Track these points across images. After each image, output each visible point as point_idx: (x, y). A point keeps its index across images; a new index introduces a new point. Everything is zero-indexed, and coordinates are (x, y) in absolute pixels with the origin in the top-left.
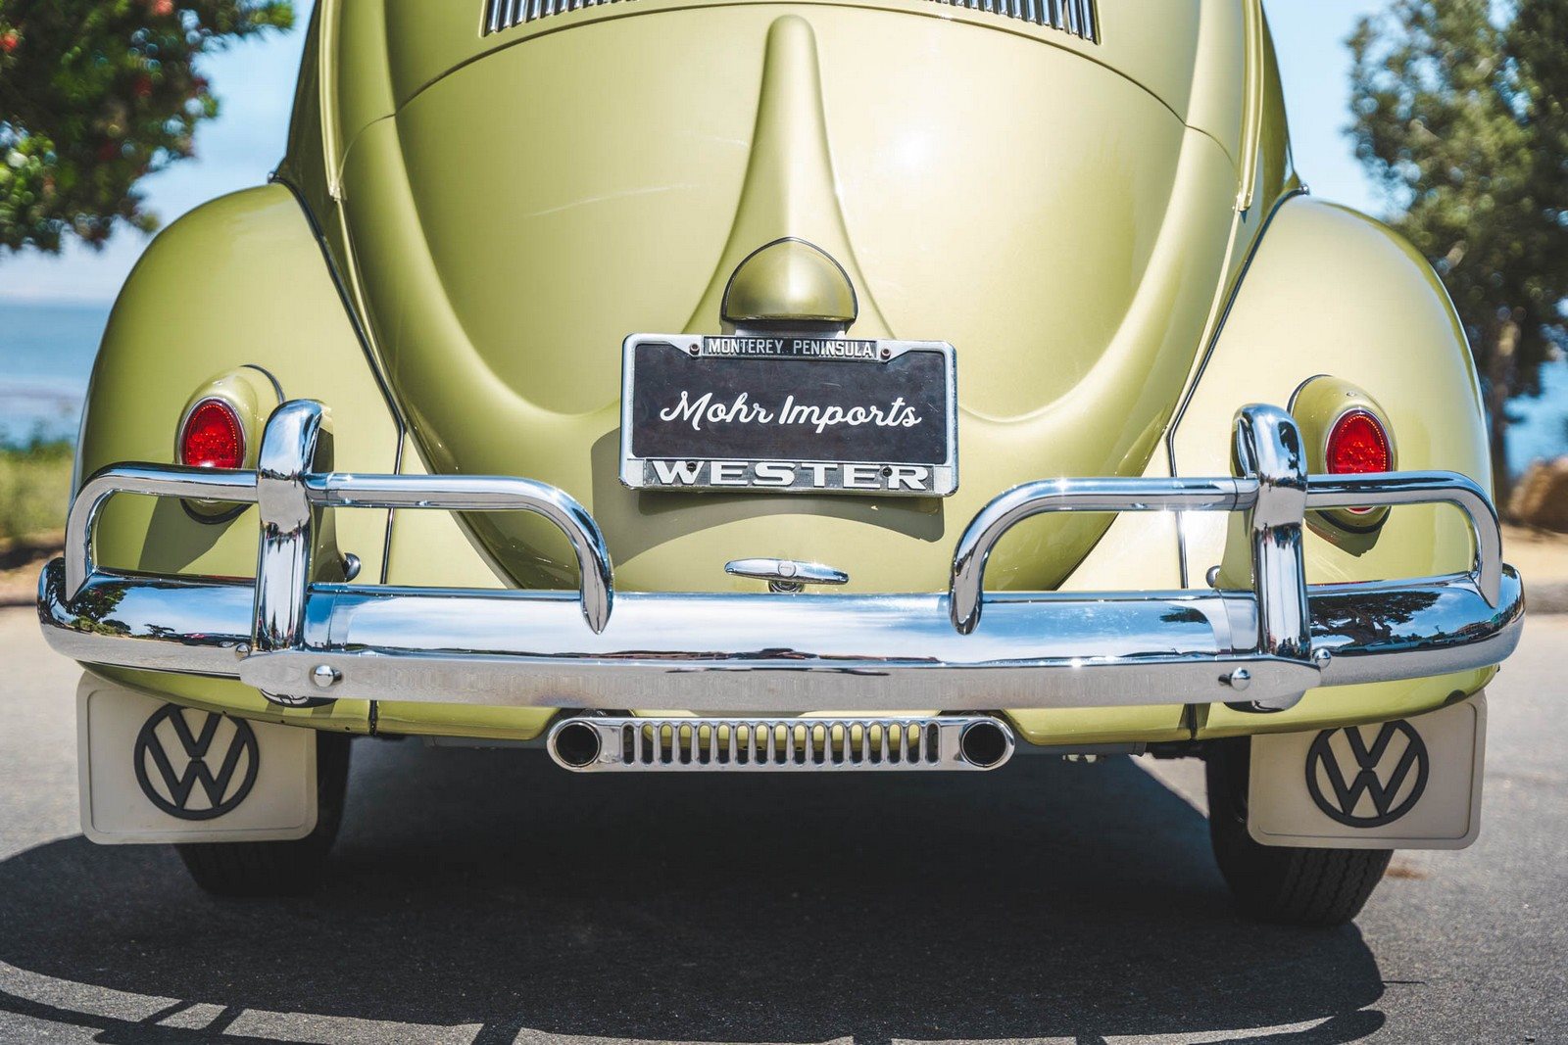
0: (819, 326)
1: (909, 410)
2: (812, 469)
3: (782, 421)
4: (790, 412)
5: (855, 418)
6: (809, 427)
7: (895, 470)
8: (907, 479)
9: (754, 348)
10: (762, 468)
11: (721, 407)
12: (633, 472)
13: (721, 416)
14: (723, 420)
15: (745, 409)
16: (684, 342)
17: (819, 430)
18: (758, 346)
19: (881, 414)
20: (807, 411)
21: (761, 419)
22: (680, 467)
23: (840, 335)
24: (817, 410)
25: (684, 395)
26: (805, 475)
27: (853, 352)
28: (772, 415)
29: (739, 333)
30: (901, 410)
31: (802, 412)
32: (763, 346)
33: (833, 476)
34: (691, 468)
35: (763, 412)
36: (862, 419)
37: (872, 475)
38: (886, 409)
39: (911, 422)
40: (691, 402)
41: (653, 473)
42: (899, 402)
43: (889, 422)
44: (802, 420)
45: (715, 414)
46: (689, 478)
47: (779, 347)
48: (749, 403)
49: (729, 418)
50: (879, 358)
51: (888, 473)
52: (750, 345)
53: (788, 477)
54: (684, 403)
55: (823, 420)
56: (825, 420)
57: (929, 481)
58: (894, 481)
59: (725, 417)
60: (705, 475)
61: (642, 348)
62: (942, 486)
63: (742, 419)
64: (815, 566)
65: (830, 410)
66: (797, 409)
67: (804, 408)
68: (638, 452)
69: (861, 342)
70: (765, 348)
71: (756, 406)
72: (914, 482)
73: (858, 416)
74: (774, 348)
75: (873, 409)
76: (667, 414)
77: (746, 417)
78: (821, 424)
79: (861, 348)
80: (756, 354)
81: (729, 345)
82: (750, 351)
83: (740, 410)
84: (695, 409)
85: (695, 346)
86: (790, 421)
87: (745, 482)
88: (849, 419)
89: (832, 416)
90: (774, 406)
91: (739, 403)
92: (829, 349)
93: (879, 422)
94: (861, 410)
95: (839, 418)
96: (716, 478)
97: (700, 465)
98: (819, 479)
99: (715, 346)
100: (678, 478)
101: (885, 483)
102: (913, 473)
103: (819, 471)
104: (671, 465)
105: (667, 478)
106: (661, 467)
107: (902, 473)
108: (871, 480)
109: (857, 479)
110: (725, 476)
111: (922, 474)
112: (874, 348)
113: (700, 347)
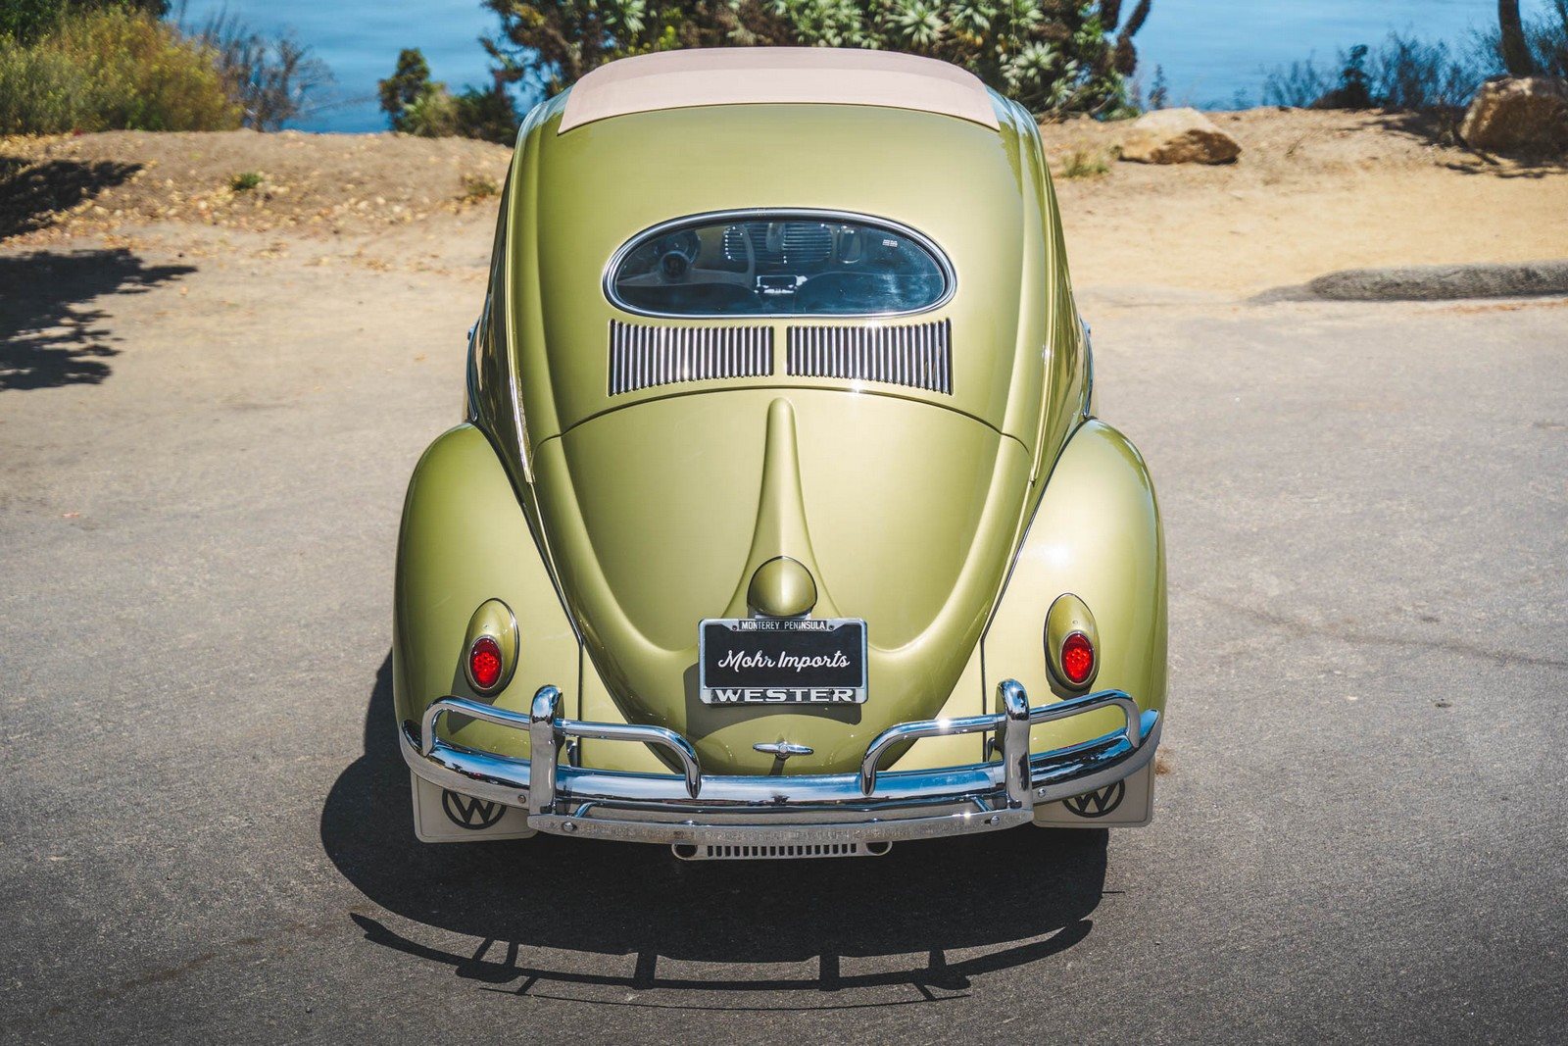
0: (798, 616)
1: (843, 658)
2: (795, 692)
3: (779, 666)
4: (784, 661)
5: (816, 663)
6: (794, 668)
7: (837, 691)
8: (843, 696)
9: (765, 627)
10: (770, 693)
11: (749, 658)
12: (706, 696)
13: (749, 664)
14: (750, 666)
15: (761, 659)
16: (730, 622)
17: (798, 670)
18: (767, 625)
19: (829, 660)
20: (792, 660)
21: (769, 665)
22: (729, 693)
23: (808, 617)
24: (797, 659)
25: (730, 652)
26: (791, 696)
27: (815, 627)
28: (774, 663)
29: (757, 617)
30: (840, 657)
31: (789, 660)
32: (769, 626)
33: (806, 696)
34: (735, 693)
35: (770, 662)
36: (820, 664)
37: (825, 694)
38: (832, 658)
39: (845, 664)
40: (734, 656)
41: (715, 696)
42: (838, 653)
43: (833, 664)
44: (789, 665)
45: (746, 663)
46: (734, 699)
47: (778, 625)
48: (762, 656)
49: (753, 665)
50: (828, 630)
51: (833, 693)
52: (763, 625)
53: (783, 697)
54: (730, 657)
55: (801, 664)
56: (801, 665)
57: (853, 697)
58: (836, 698)
59: (751, 664)
60: (742, 696)
61: (708, 627)
62: (860, 699)
63: (760, 665)
64: (796, 746)
65: (804, 659)
66: (787, 658)
67: (791, 658)
68: (708, 684)
69: (819, 622)
71: (766, 657)
72: (846, 698)
74: (775, 626)
75: (825, 657)
76: (722, 663)
77: (762, 664)
78: (800, 667)
79: (819, 625)
80: (766, 629)
81: (750, 625)
82: (762, 628)
83: (759, 660)
84: (736, 660)
85: (735, 627)
86: (784, 666)
87: (761, 700)
88: (813, 663)
89: (805, 663)
90: (776, 658)
91: (758, 656)
92: (803, 626)
93: (828, 665)
94: (819, 658)
95: (808, 663)
96: (747, 699)
97: (739, 691)
98: (799, 698)
99: (745, 626)
100: (728, 698)
101: (831, 698)
102: (845, 692)
103: (799, 693)
104: (724, 692)
105: (723, 698)
106: (719, 693)
107: (840, 692)
108: (825, 697)
109: (817, 697)
110: (751, 697)
111: (850, 693)
112: (825, 625)
113: (738, 625)
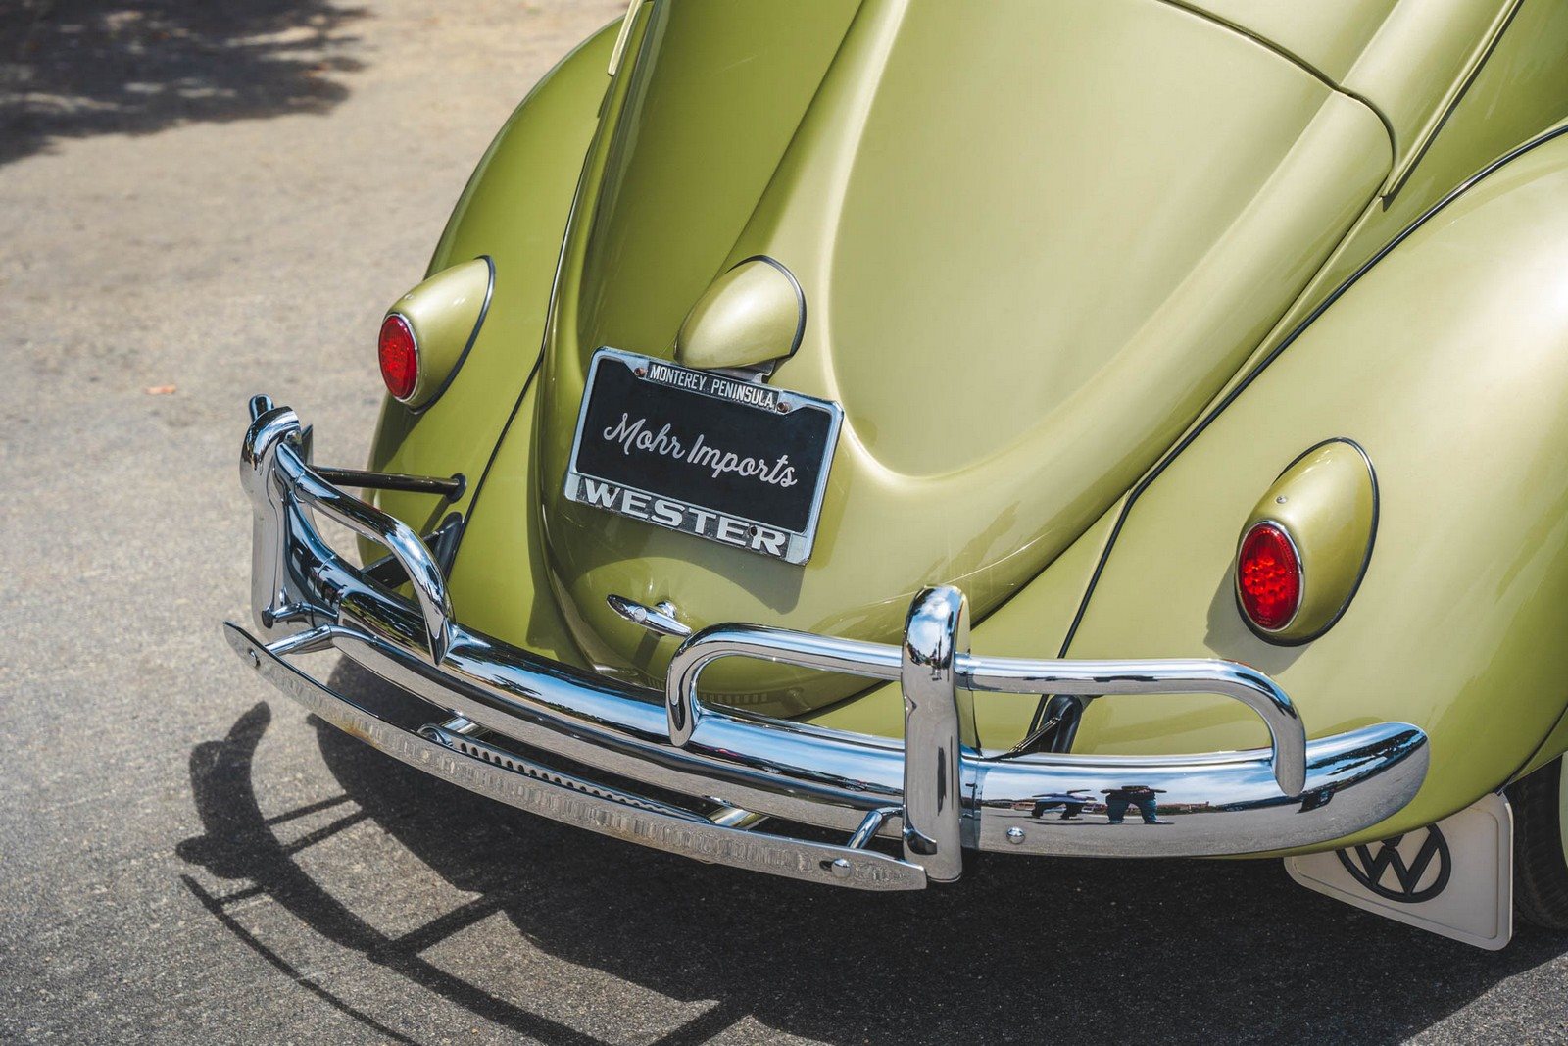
0: (740, 373)
1: (791, 469)
2: (697, 515)
3: (689, 460)
4: (701, 452)
5: (745, 470)
6: (709, 469)
7: (760, 531)
8: (768, 542)
9: (683, 381)
10: (660, 506)
11: (649, 434)
12: (571, 486)
13: (647, 444)
14: (647, 448)
15: (666, 439)
16: (635, 362)
17: (715, 476)
18: (687, 379)
19: (766, 469)
20: (711, 452)
21: (675, 455)
22: (604, 489)
23: (757, 380)
24: (718, 452)
25: (625, 415)
26: (689, 520)
27: (756, 399)
28: (684, 452)
30: (784, 467)
31: (707, 452)
32: (690, 381)
33: (712, 526)
34: (611, 492)
35: (678, 447)
36: (750, 472)
37: (741, 532)
38: (771, 465)
39: (788, 482)
40: (629, 424)
41: (583, 492)
42: (783, 460)
43: (770, 479)
44: (704, 462)
45: (643, 442)
46: (608, 502)
47: (702, 383)
48: (669, 435)
49: (652, 447)
50: (778, 411)
51: (754, 532)
52: (681, 378)
53: (677, 519)
54: (623, 424)
55: (721, 464)
56: (721, 466)
57: (783, 548)
58: (756, 544)
59: (649, 446)
60: (619, 502)
61: (603, 362)
62: (796, 556)
63: (662, 450)
65: (729, 456)
66: (704, 449)
67: (709, 449)
68: (580, 467)
69: (767, 392)
70: (691, 383)
71: (674, 439)
72: (772, 547)
73: (747, 468)
74: (697, 384)
75: (762, 463)
76: (609, 433)
77: (664, 449)
78: (719, 469)
79: (765, 398)
80: (683, 387)
81: (663, 374)
82: (679, 384)
83: (662, 440)
84: (631, 433)
85: (641, 371)
86: (696, 461)
87: (646, 516)
88: (740, 469)
89: (728, 464)
90: (687, 446)
91: (662, 436)
92: (742, 395)
93: (762, 478)
94: (752, 461)
95: (732, 467)
96: (625, 506)
97: (617, 490)
98: (700, 528)
99: (656, 373)
100: (600, 500)
101: (750, 541)
102: (773, 537)
103: (702, 517)
104: (597, 484)
105: (593, 498)
106: (590, 485)
107: (765, 535)
108: (739, 537)
109: (729, 534)
110: (633, 507)
111: (780, 539)
112: (775, 399)
113: (645, 371)
